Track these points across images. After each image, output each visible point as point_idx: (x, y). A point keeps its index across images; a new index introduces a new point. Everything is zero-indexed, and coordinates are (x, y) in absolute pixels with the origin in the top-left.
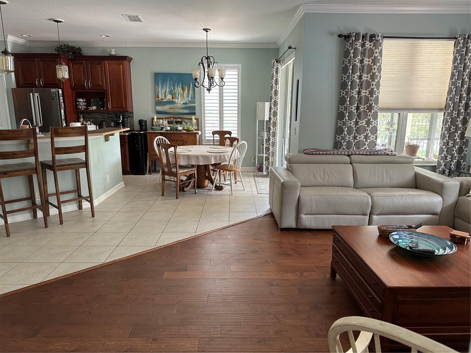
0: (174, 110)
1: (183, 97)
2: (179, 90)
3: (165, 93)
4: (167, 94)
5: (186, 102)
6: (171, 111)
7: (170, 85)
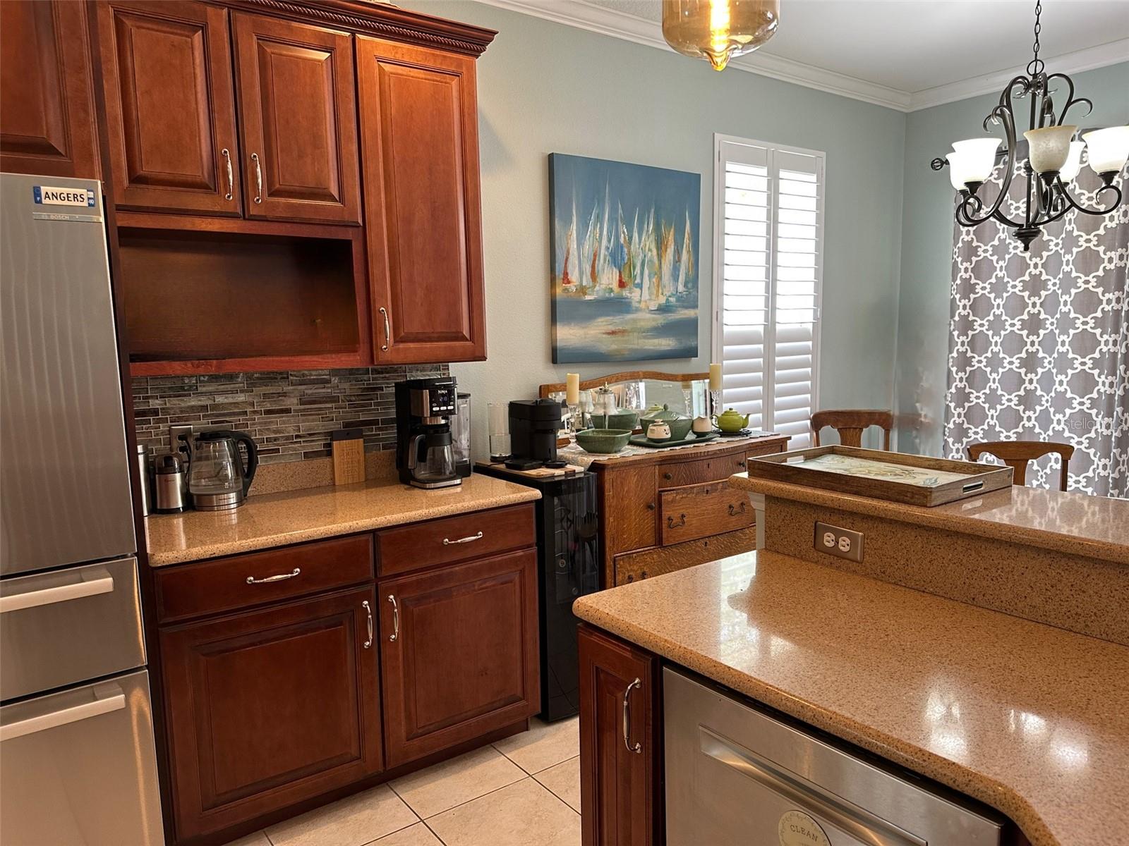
0: (626, 338)
1: (660, 278)
2: (642, 244)
3: (594, 260)
4: (600, 263)
5: (667, 299)
6: (614, 347)
7: (613, 219)
